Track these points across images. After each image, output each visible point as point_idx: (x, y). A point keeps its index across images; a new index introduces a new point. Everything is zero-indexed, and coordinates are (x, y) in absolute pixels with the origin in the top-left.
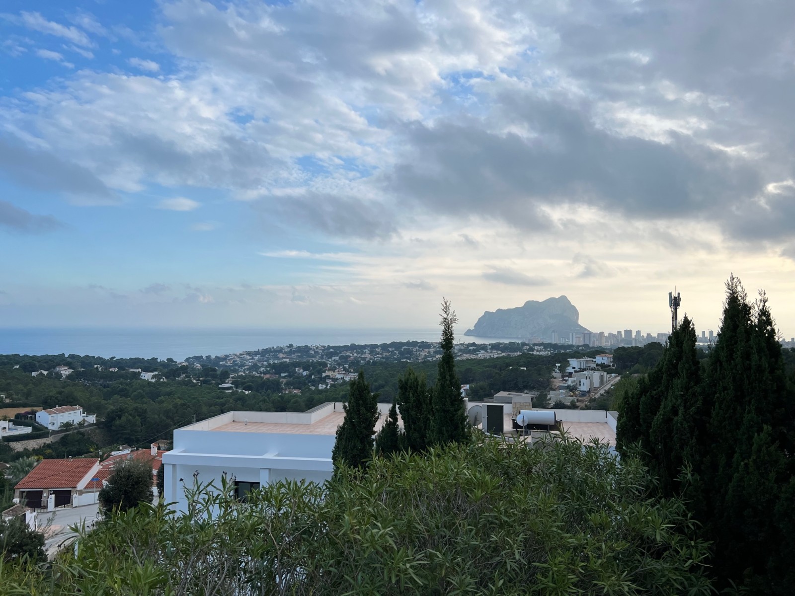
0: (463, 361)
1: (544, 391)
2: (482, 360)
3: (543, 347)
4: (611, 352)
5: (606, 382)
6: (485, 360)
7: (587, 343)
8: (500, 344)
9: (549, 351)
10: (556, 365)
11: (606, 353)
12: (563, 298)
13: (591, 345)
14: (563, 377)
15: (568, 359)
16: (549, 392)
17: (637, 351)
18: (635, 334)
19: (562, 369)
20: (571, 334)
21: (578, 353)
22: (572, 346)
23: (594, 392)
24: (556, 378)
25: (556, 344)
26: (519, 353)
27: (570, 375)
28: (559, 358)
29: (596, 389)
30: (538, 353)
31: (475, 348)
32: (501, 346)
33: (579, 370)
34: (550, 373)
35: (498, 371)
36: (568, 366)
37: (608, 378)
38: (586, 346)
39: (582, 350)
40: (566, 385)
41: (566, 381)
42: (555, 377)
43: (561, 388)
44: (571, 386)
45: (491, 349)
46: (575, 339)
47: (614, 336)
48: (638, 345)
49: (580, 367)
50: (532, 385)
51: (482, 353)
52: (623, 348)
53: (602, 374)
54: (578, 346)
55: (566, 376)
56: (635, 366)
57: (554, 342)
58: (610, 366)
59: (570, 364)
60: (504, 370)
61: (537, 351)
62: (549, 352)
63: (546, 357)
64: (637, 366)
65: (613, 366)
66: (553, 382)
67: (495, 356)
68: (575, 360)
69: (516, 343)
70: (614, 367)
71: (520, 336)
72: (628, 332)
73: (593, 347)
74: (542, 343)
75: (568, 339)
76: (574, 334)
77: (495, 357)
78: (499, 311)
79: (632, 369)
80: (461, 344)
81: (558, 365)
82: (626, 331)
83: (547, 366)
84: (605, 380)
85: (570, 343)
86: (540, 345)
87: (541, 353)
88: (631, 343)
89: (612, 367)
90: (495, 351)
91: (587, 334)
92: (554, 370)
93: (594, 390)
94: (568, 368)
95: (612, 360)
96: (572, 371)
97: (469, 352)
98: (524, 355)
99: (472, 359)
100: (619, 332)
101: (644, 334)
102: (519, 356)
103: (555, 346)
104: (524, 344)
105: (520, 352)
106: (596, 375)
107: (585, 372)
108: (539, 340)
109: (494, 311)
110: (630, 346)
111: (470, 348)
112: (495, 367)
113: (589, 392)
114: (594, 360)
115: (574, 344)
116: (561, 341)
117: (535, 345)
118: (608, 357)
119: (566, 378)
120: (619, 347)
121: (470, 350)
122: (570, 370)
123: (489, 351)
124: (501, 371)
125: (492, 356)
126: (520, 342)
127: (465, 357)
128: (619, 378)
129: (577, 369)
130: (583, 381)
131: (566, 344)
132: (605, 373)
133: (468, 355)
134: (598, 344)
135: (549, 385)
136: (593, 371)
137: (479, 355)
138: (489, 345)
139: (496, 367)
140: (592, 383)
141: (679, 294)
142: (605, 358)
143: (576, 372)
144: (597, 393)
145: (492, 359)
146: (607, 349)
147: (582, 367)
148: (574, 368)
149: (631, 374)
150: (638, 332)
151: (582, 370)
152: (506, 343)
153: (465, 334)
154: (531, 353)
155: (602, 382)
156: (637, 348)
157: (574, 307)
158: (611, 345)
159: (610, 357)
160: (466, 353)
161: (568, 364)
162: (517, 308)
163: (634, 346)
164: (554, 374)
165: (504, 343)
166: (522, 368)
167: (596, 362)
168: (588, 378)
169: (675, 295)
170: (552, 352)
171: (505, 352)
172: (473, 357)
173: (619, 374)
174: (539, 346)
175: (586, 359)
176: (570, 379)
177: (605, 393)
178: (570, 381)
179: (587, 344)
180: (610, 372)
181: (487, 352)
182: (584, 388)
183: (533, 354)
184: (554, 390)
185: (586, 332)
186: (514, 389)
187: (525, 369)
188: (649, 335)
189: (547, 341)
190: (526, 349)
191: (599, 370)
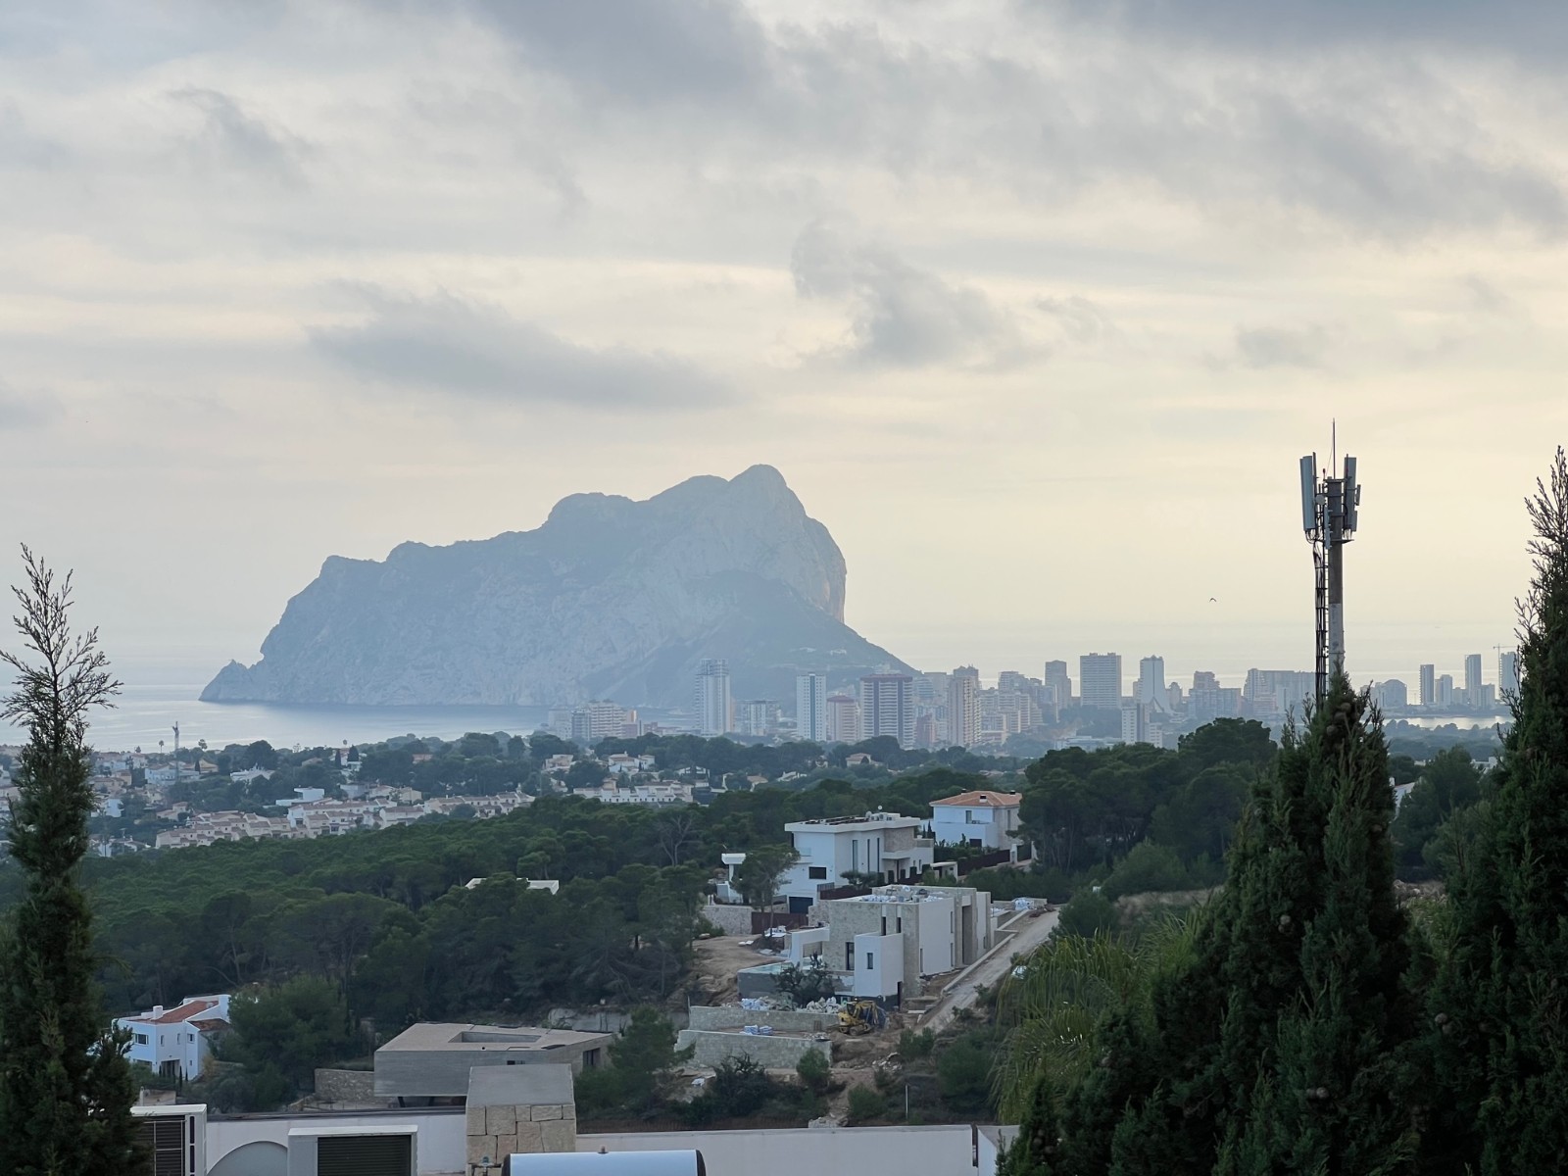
0: (192, 854)
1: (654, 1008)
2: (307, 842)
3: (651, 760)
4: (1010, 777)
5: (987, 947)
6: (327, 845)
7: (888, 730)
8: (417, 746)
9: (683, 780)
10: (726, 858)
11: (987, 785)
12: (763, 480)
13: (908, 745)
14: (759, 924)
15: (788, 827)
16: (687, 1011)
17: (1144, 768)
18: (1136, 678)
19: (754, 884)
20: (802, 684)
21: (843, 787)
22: (810, 749)
23: (922, 1004)
24: (720, 933)
25: (722, 744)
26: (520, 799)
27: (798, 912)
28: (736, 820)
29: (933, 983)
30: (625, 796)
31: (267, 775)
32: (417, 759)
33: (846, 882)
34: (690, 903)
35: (401, 907)
36: (788, 865)
37: (994, 922)
38: (881, 747)
39: (864, 771)
40: (777, 970)
41: (777, 946)
42: (716, 925)
43: (747, 986)
44: (800, 976)
45: (359, 778)
46: (824, 708)
47: (1028, 687)
48: (1148, 740)
49: (849, 868)
50: (590, 979)
51: (307, 805)
52: (1075, 754)
53: (966, 901)
54: (842, 752)
55: (778, 920)
56: (1131, 854)
57: (710, 731)
58: (1004, 855)
59: (797, 855)
60: (434, 896)
61: (623, 782)
62: (688, 789)
63: (669, 814)
64: (1144, 853)
65: (1024, 854)
66: (706, 953)
67: (387, 821)
68: (824, 826)
69: (502, 743)
70: (1027, 863)
71: (523, 701)
72: (1102, 668)
73: (920, 755)
74: (649, 736)
75: (791, 708)
76: (822, 682)
77: (385, 825)
78: (408, 553)
79: (1121, 869)
80: (182, 754)
81: (733, 858)
82: (1090, 663)
83: (675, 867)
84: (980, 931)
85: (801, 733)
86: (634, 748)
87: (643, 795)
88: (1116, 727)
89: (1015, 862)
90: (387, 791)
91: (885, 679)
92: (714, 889)
93: (926, 990)
94: (787, 874)
95: (1016, 822)
96: (809, 888)
97: (233, 799)
98: (548, 808)
99: (247, 839)
100: (1056, 669)
101: (1179, 677)
102: (516, 814)
103: (716, 754)
104: (546, 746)
105: (527, 791)
106: (937, 907)
107: (879, 895)
108: (630, 722)
109: (381, 559)
110: (1108, 743)
111: (236, 777)
112: (382, 882)
113: (896, 1001)
114: (923, 824)
115: (821, 737)
116: (751, 726)
117: (609, 746)
118: (996, 809)
119: (779, 933)
120: (1051, 752)
121: (240, 784)
122: (795, 883)
123: (351, 790)
124: (416, 905)
125: (369, 821)
126: (525, 734)
127: (209, 828)
128: (1052, 920)
129: (833, 878)
130: (867, 942)
131: (778, 741)
132: (983, 897)
133: (229, 816)
134: (944, 735)
135: (684, 973)
136: (918, 887)
137: (292, 816)
138: (353, 753)
139: (389, 884)
140: (910, 954)
141: (1350, 464)
142: (984, 815)
143: (828, 893)
144: (941, 1003)
145: (365, 838)
146: (992, 763)
147: (863, 870)
148: (818, 873)
149: (1112, 894)
150: (1152, 666)
151: (860, 884)
152: (445, 740)
153: (211, 695)
154: (589, 794)
155: (966, 950)
156: (1142, 752)
157: (819, 533)
158: (1011, 739)
159: (1009, 808)
160: (214, 808)
161: (785, 851)
162: (507, 538)
163: (1130, 740)
164: (710, 911)
165: (435, 740)
166: (535, 885)
167: (931, 834)
168: (891, 924)
169: (1329, 468)
170: (699, 785)
171: (439, 793)
172: (255, 827)
173: (1053, 900)
174: (633, 755)
175: (881, 824)
176: (796, 933)
177: (978, 1004)
178: (797, 949)
179: (894, 739)
180: (1004, 889)
181: (340, 795)
182: (871, 983)
183: (596, 800)
184: (713, 1000)
185: (886, 669)
186: (489, 1008)
187: (554, 886)
188: (1204, 679)
189: (673, 725)
190: (559, 775)
191: (951, 882)
